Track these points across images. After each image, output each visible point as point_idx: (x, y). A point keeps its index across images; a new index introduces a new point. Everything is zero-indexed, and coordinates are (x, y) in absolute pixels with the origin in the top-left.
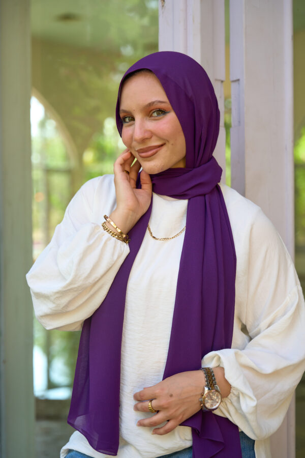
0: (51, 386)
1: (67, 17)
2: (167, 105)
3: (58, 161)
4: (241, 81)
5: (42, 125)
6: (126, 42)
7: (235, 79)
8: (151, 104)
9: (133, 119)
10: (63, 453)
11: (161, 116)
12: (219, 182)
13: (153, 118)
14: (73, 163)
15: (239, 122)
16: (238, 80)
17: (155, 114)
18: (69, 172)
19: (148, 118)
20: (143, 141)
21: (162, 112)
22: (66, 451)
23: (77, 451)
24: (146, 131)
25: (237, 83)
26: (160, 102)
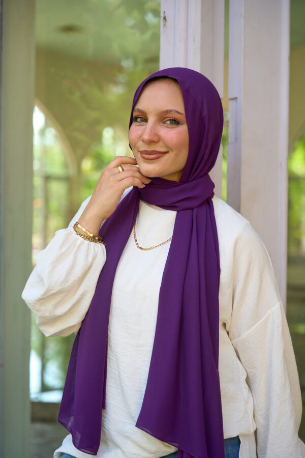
0: (45, 388)
1: (69, 29)
2: (182, 117)
3: (57, 169)
4: (238, 99)
5: (42, 132)
6: (127, 56)
7: (233, 97)
9: (145, 120)
10: (55, 456)
11: (174, 126)
13: (165, 125)
14: (72, 171)
15: (236, 139)
16: (236, 98)
17: (169, 122)
19: (161, 124)
21: (176, 122)
22: (58, 454)
23: (67, 454)
25: (234, 101)
26: (177, 112)
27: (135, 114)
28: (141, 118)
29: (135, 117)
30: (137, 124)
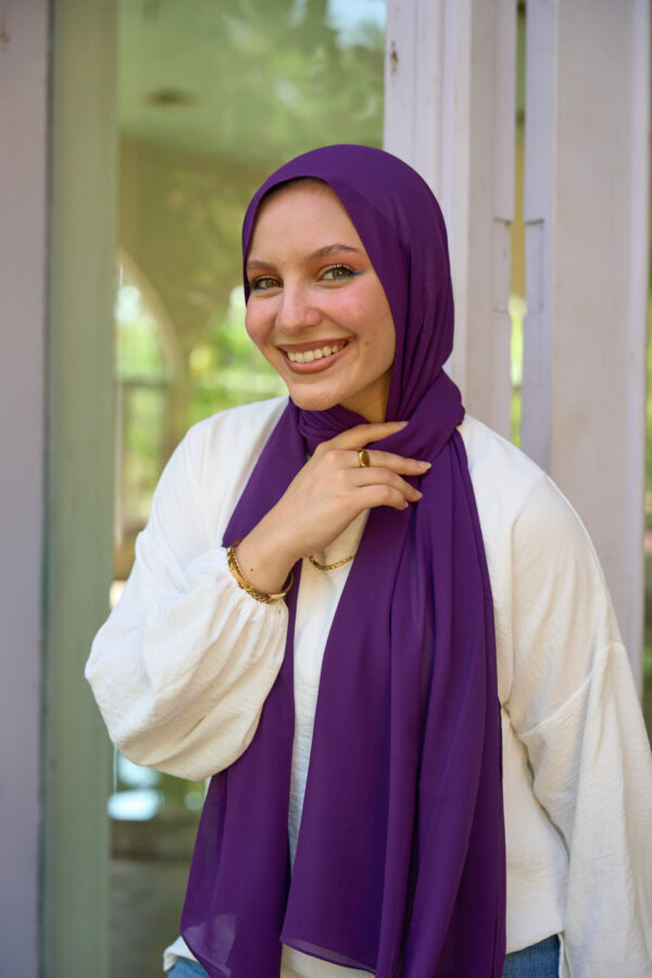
4: (547, 223)
7: (533, 218)
8: (323, 252)
9: (279, 283)
11: (344, 281)
12: (460, 423)
13: (322, 283)
14: (172, 370)
15: (542, 305)
16: (541, 221)
17: (330, 276)
18: (163, 387)
19: (314, 283)
20: (302, 330)
21: (346, 272)
24: (308, 310)
25: (538, 227)
26: (343, 248)
27: (251, 274)
28: (267, 279)
29: (254, 280)
30: (261, 292)
